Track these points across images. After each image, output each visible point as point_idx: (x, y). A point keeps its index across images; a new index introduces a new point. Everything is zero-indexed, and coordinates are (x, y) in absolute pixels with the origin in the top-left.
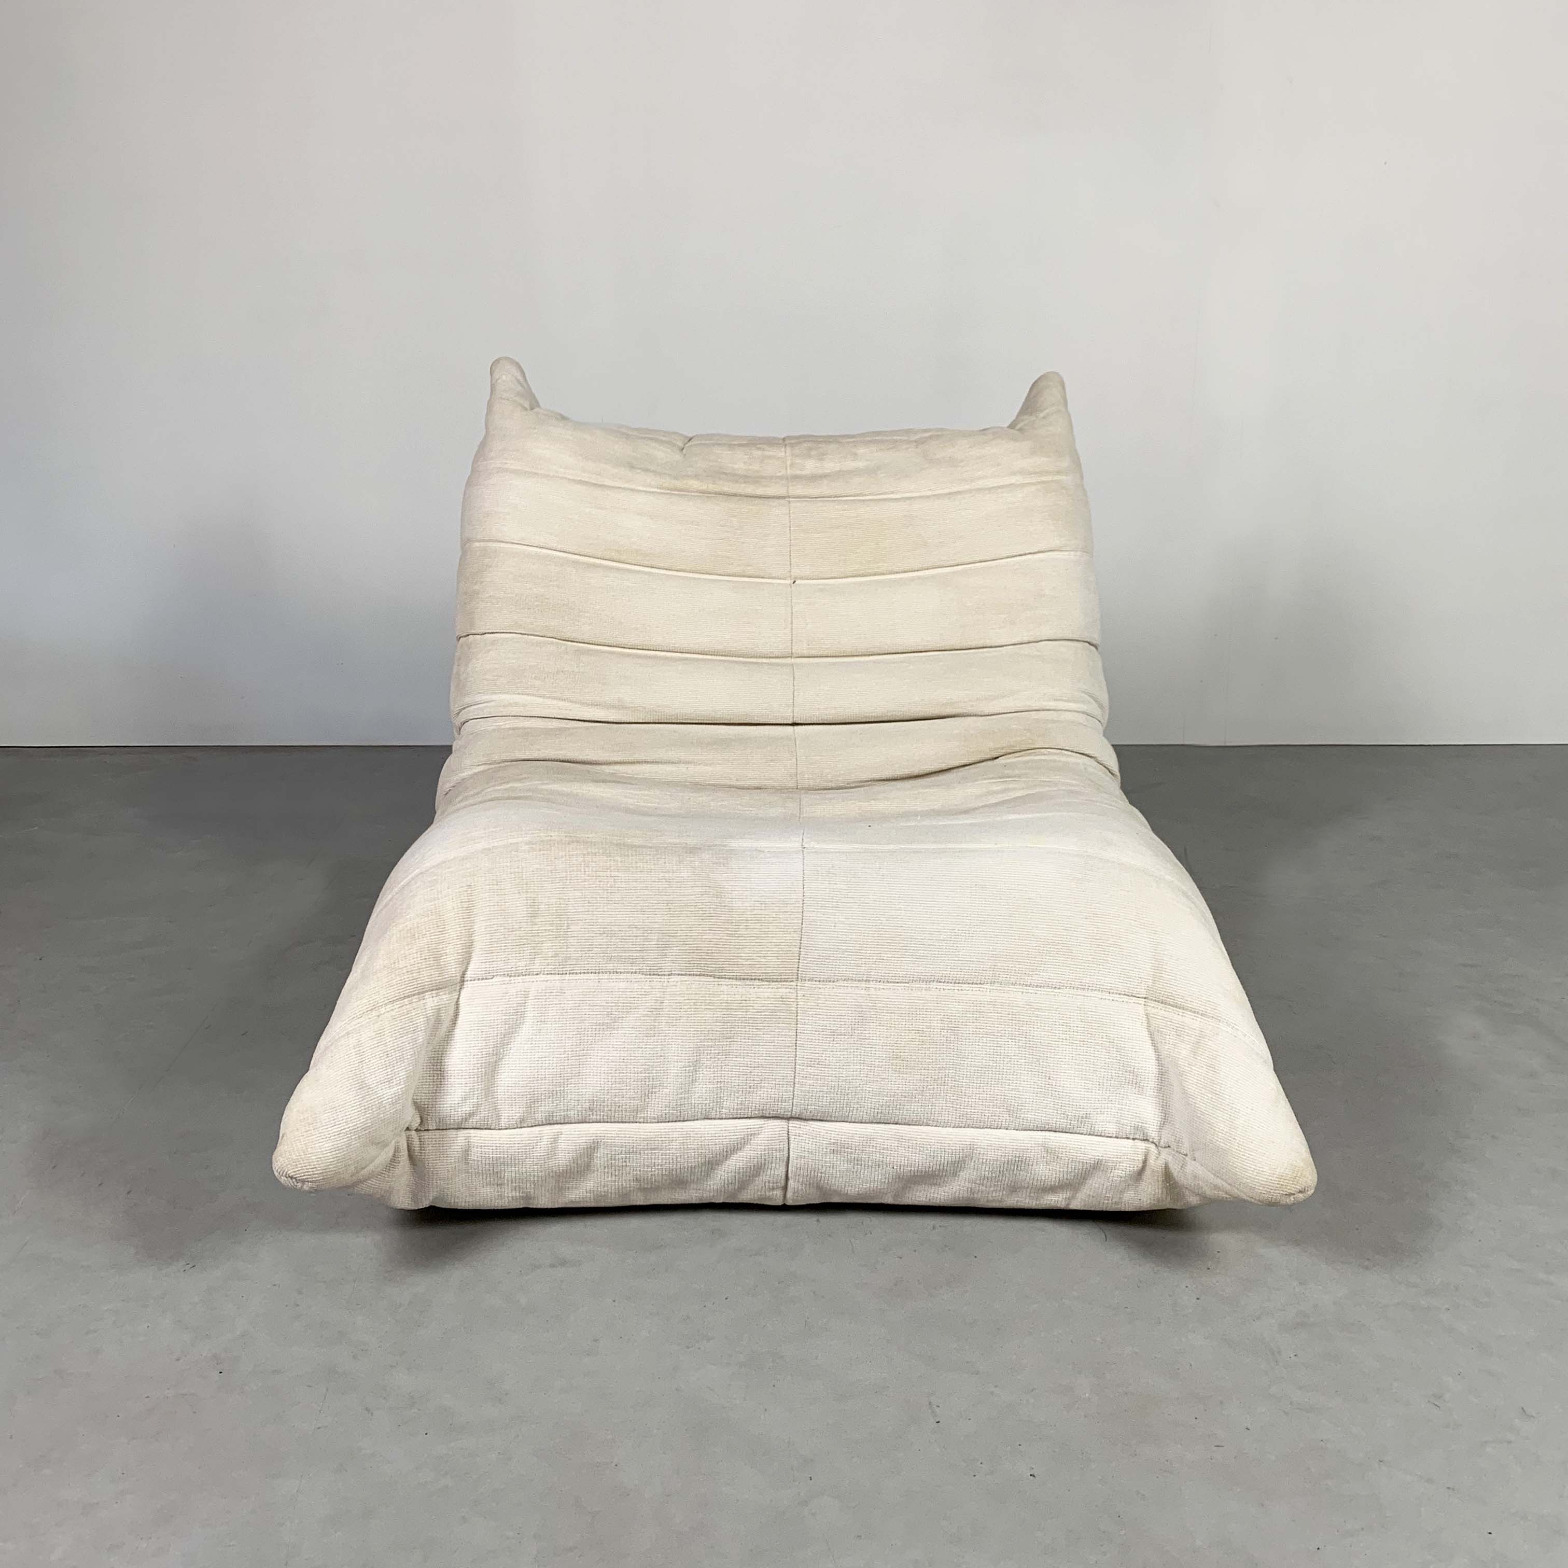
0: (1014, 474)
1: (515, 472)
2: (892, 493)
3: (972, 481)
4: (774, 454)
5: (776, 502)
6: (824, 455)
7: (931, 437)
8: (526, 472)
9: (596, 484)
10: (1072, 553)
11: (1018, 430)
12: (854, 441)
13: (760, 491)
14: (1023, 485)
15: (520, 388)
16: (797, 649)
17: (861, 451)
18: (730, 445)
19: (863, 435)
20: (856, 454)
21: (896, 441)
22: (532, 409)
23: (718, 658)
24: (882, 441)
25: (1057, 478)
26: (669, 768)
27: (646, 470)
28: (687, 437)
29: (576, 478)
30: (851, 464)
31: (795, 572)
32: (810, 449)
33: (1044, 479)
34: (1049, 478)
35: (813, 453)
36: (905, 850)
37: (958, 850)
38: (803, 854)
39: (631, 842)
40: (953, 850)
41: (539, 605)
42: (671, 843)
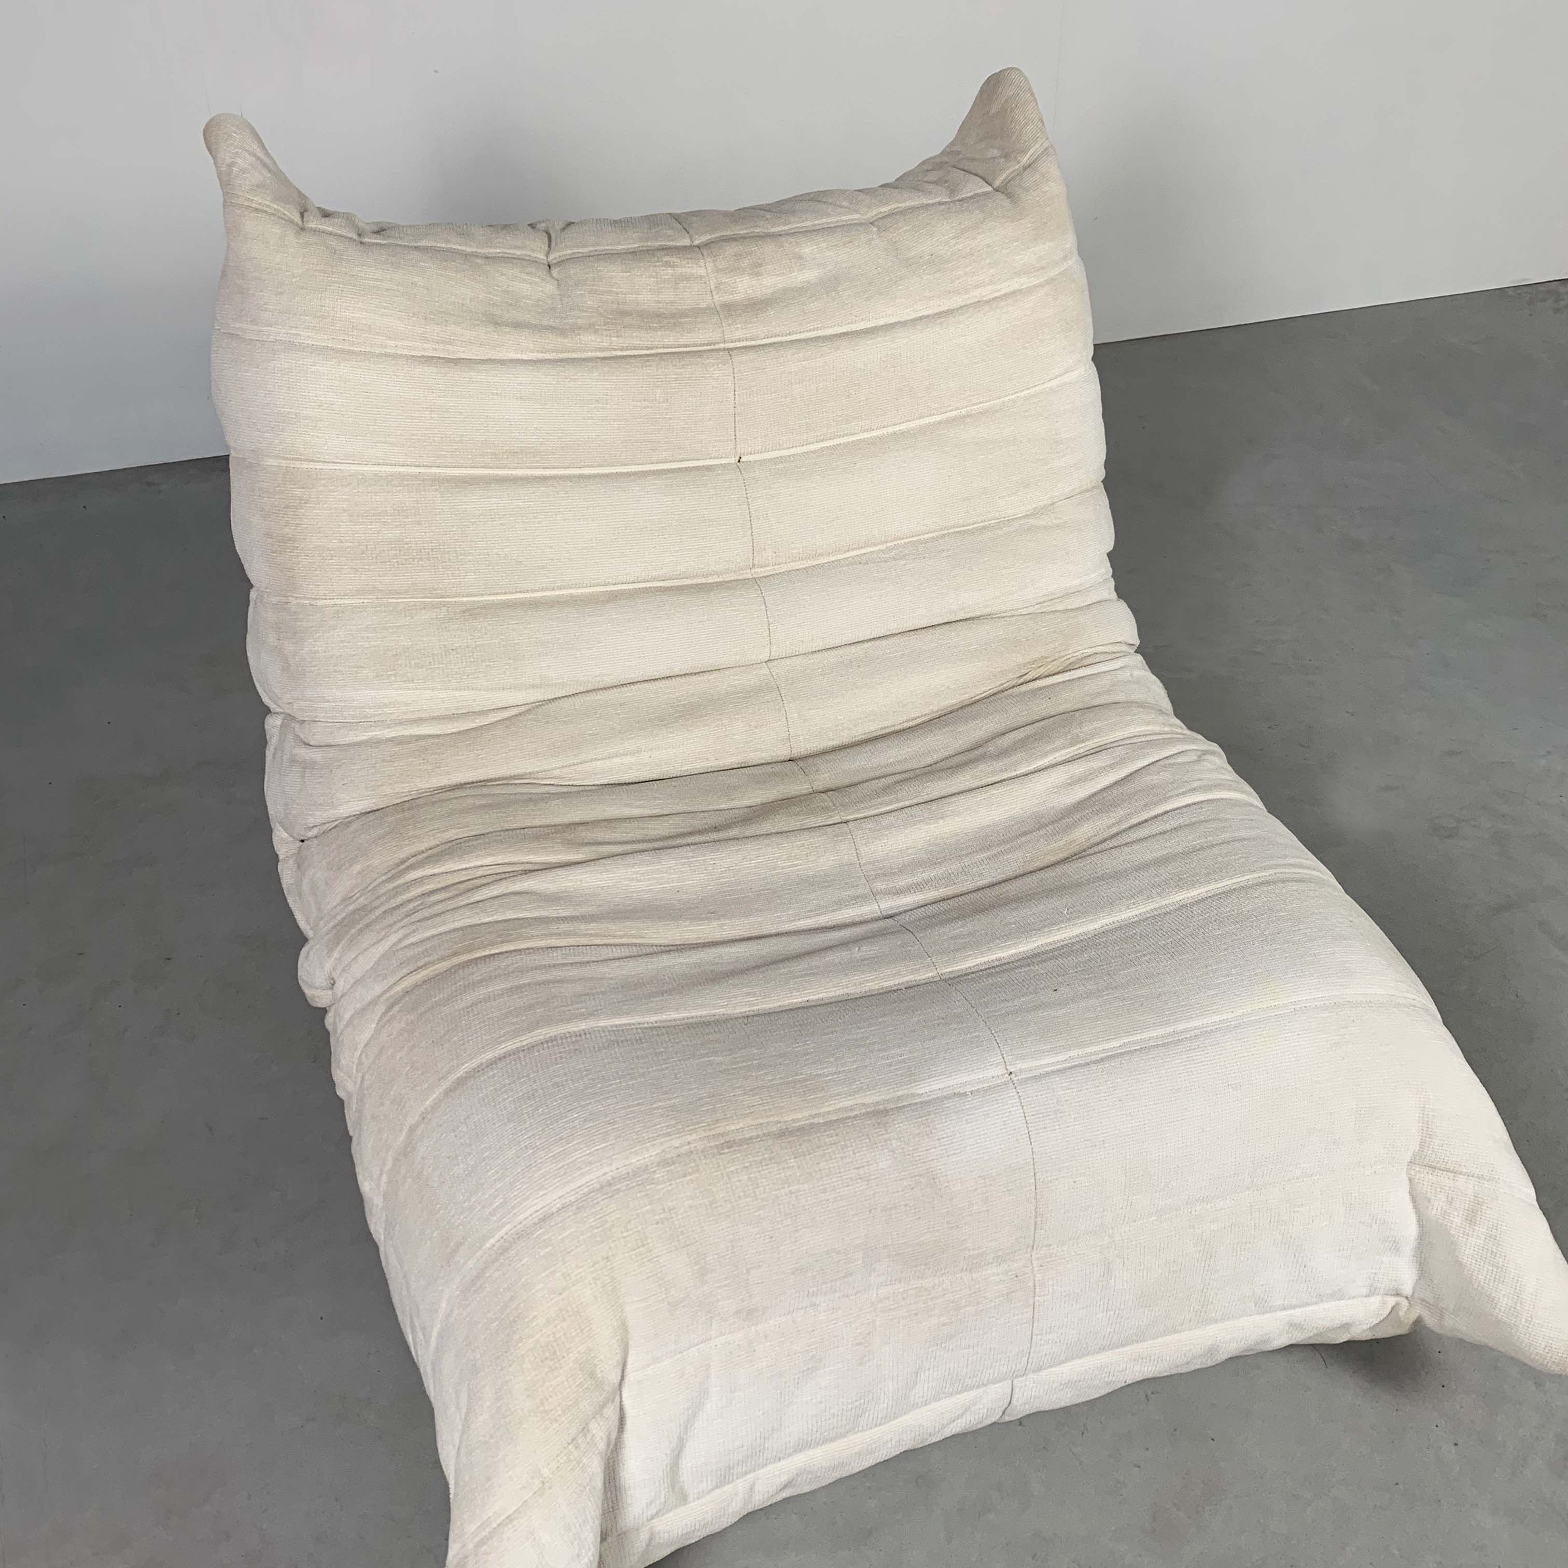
0: (1018, 274)
3: (967, 291)
4: (690, 271)
5: (712, 359)
6: (761, 265)
7: (894, 217)
9: (446, 360)
13: (682, 339)
14: (1030, 290)
16: (760, 559)
17: (807, 249)
20: (801, 258)
21: (849, 226)
22: (304, 221)
23: (656, 584)
24: (832, 230)
30: (797, 277)
31: (742, 448)
32: (738, 256)
35: (746, 263)
36: (1132, 1049)
37: (1193, 1033)
38: (1015, 1088)
39: (795, 1122)
40: (1188, 1036)
41: (395, 554)
42: (845, 1109)
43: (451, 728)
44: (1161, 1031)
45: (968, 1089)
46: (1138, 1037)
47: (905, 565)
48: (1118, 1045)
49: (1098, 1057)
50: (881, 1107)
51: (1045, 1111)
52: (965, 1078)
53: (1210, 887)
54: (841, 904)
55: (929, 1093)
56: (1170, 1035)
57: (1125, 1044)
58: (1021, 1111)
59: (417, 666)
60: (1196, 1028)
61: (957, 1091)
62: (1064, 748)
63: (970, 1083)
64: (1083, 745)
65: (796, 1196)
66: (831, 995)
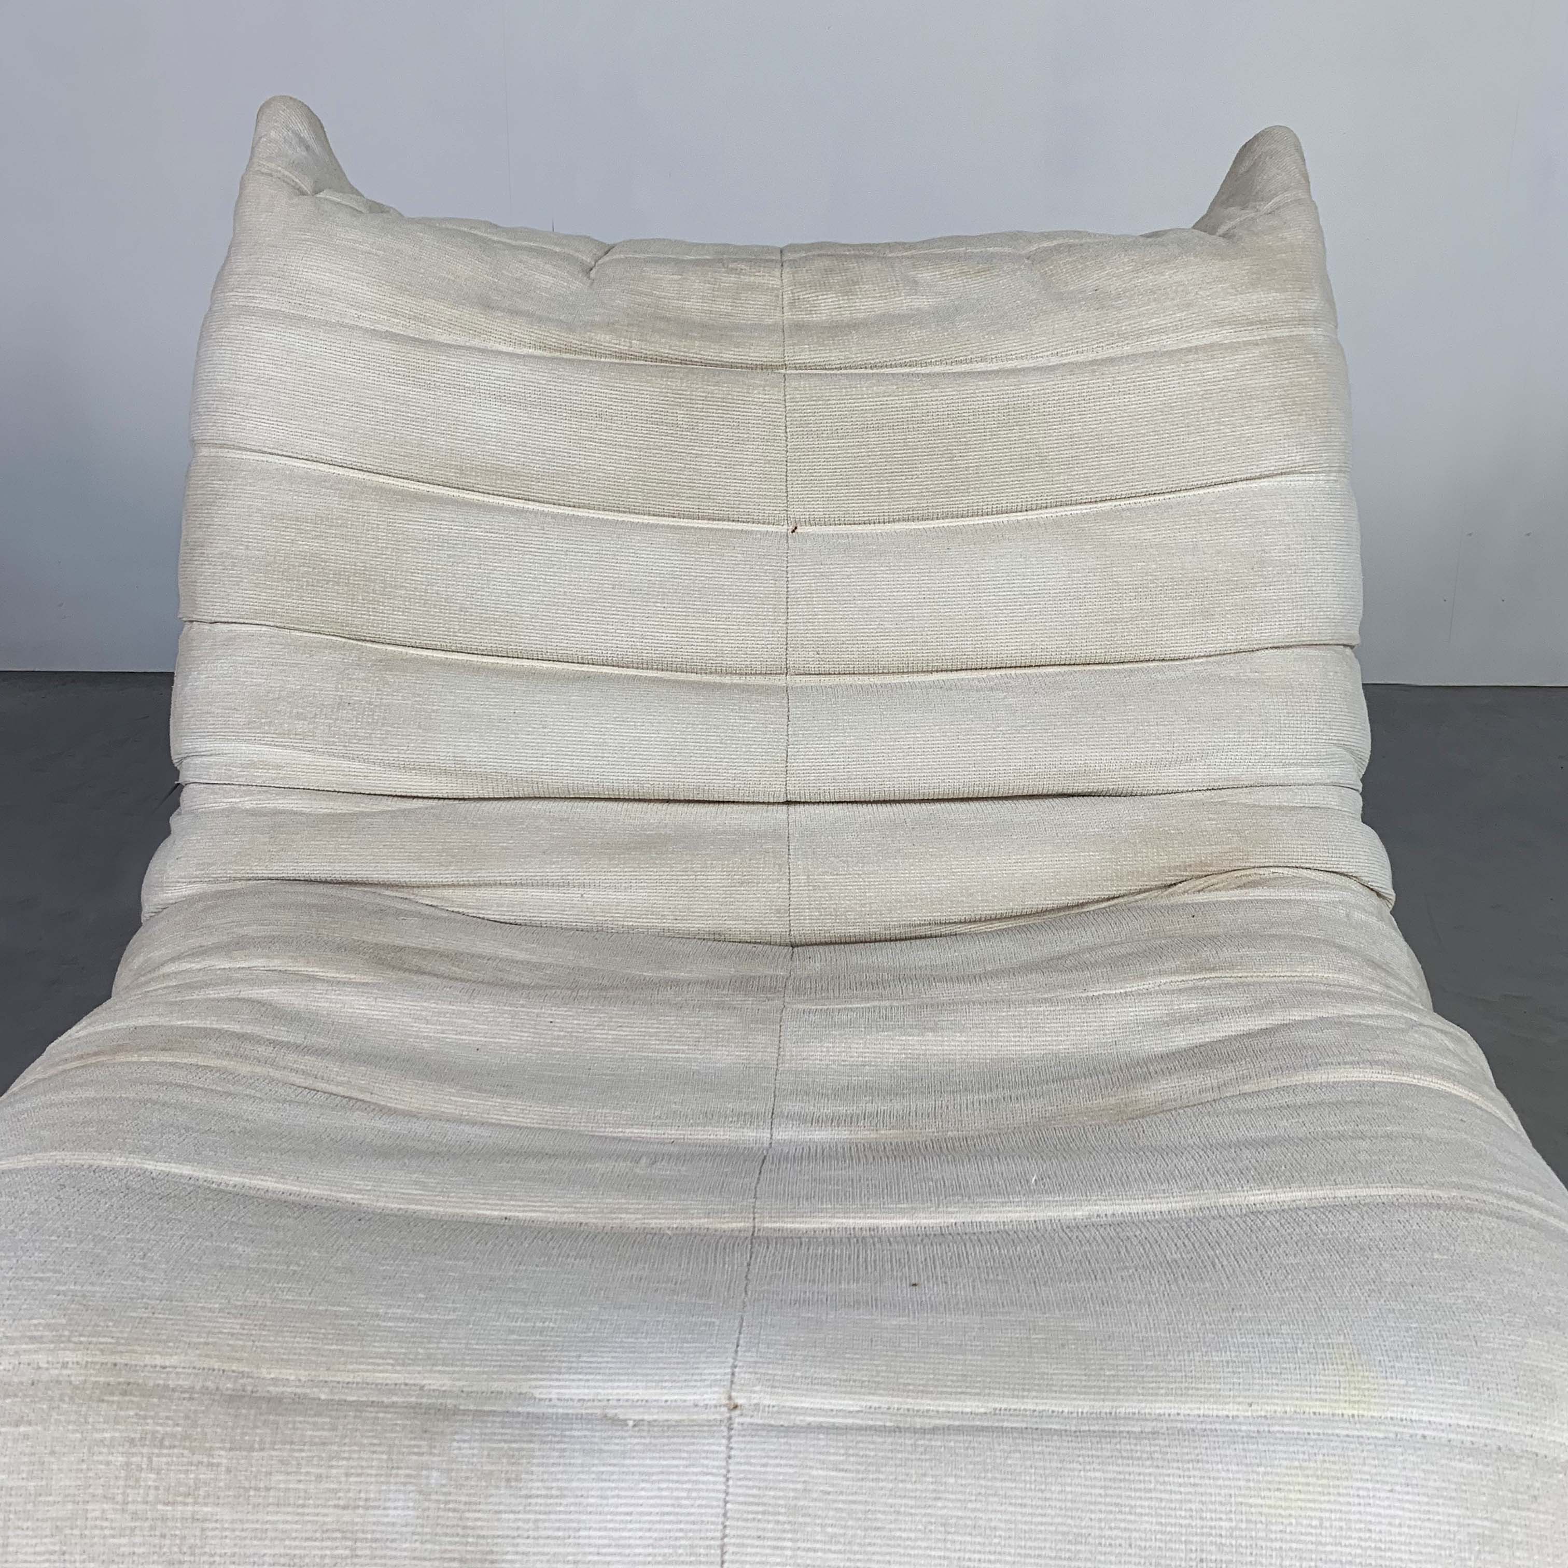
0: (1221, 323)
1: (270, 315)
2: (983, 360)
3: (1139, 337)
4: (759, 280)
5: (758, 379)
6: (855, 283)
7: (1057, 249)
8: (286, 316)
9: (416, 340)
10: (1322, 477)
11: (1224, 236)
12: (912, 257)
13: (729, 355)
14: (1234, 348)
15: (304, 153)
16: (796, 659)
17: (925, 275)
18: (677, 262)
19: (929, 243)
20: (916, 282)
21: (993, 255)
22: (316, 192)
23: (650, 674)
24: (967, 257)
25: (1300, 331)
26: (547, 894)
27: (515, 312)
28: (600, 244)
29: (379, 327)
30: (904, 302)
31: (796, 512)
32: (829, 271)
33: (1276, 333)
34: (1285, 332)
35: (835, 279)
36: (1005, 1424)
37: (1149, 1427)
38: (730, 1438)
39: (275, 1385)
40: (1137, 1429)
41: (308, 573)
42: (379, 1387)
43: (324, 806)
44: (1084, 1406)
45: (634, 1415)
46: (1029, 1405)
47: (1005, 697)
48: (982, 1410)
49: (930, 1423)
50: (450, 1402)
51: (772, 1501)
52: (640, 1393)
53: (1319, 1193)
54: (708, 1118)
55: (554, 1402)
56: (1098, 1417)
57: (995, 1413)
58: (723, 1487)
59: (299, 717)
60: (1159, 1418)
61: (611, 1412)
62: (1176, 972)
63: (646, 1404)
64: (1213, 975)
65: (203, 1530)
66: (552, 1218)
